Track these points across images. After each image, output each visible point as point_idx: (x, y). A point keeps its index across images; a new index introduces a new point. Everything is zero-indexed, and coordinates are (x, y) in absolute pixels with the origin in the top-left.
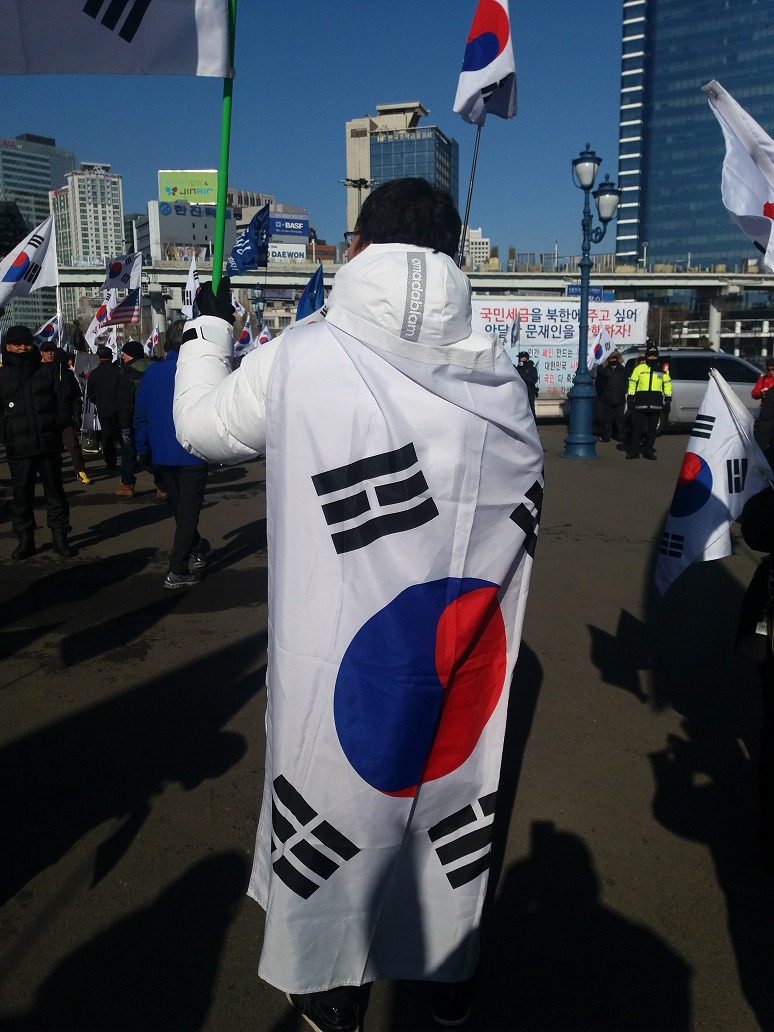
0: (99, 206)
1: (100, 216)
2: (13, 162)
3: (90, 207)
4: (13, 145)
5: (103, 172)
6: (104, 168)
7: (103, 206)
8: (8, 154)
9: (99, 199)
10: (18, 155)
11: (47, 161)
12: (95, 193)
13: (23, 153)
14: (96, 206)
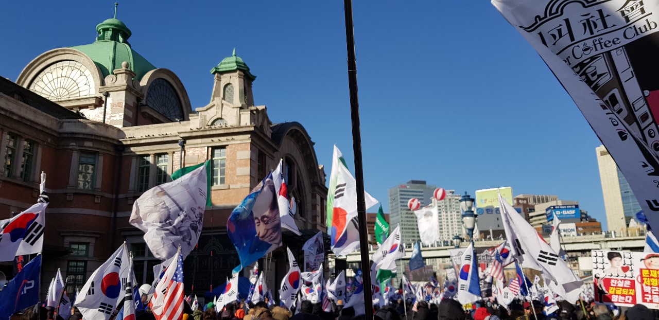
0: (449, 212)
1: (449, 217)
2: (405, 195)
3: (443, 214)
4: (405, 187)
5: (451, 194)
6: (451, 192)
7: (451, 212)
8: (403, 191)
9: (448, 209)
10: (408, 191)
11: (421, 192)
12: (446, 206)
13: (410, 190)
14: (447, 212)
